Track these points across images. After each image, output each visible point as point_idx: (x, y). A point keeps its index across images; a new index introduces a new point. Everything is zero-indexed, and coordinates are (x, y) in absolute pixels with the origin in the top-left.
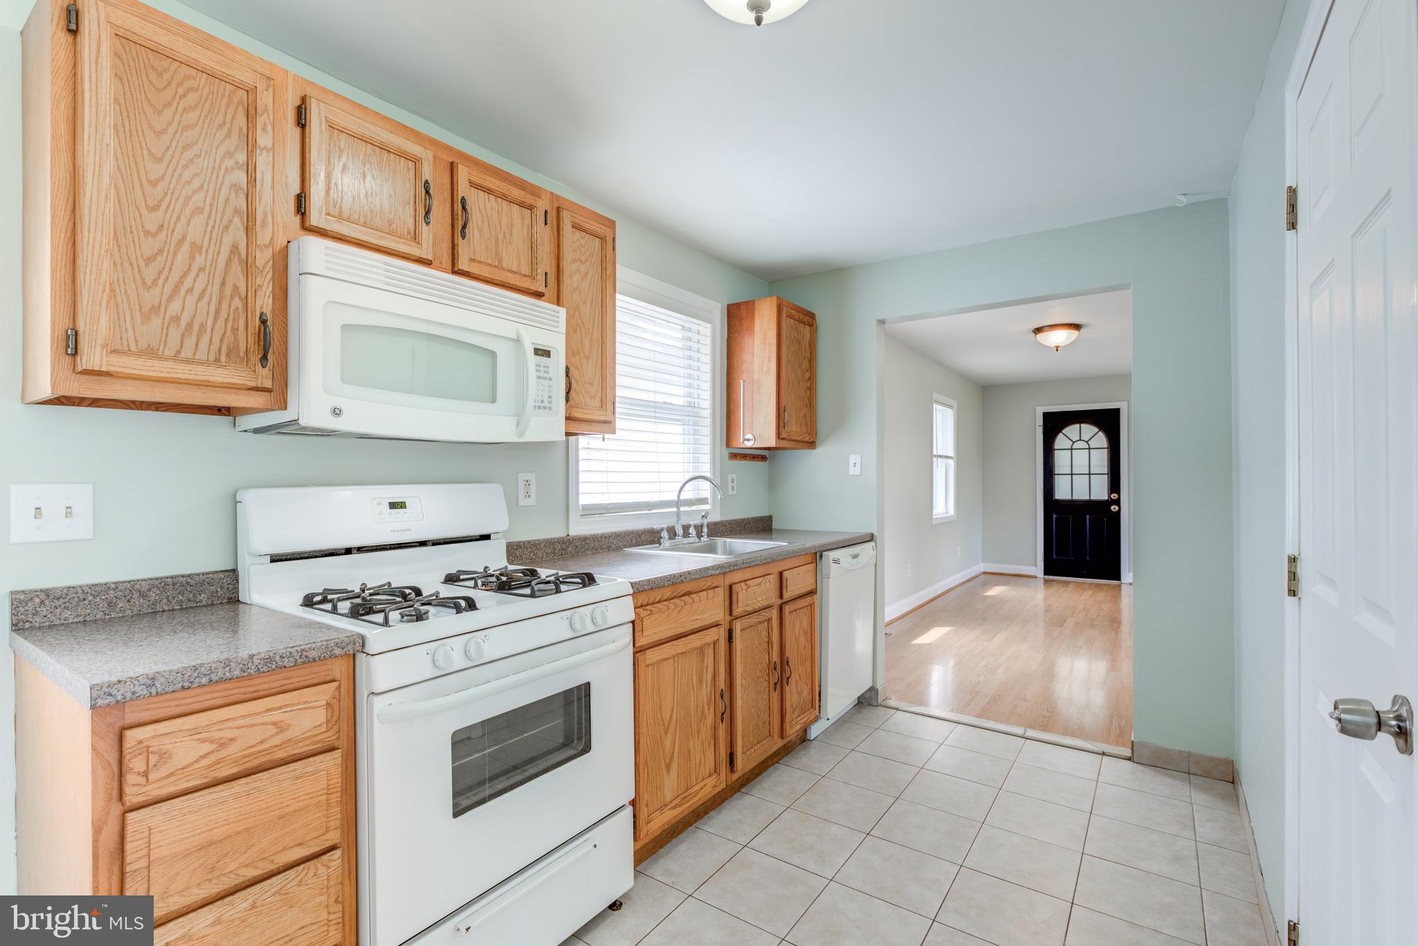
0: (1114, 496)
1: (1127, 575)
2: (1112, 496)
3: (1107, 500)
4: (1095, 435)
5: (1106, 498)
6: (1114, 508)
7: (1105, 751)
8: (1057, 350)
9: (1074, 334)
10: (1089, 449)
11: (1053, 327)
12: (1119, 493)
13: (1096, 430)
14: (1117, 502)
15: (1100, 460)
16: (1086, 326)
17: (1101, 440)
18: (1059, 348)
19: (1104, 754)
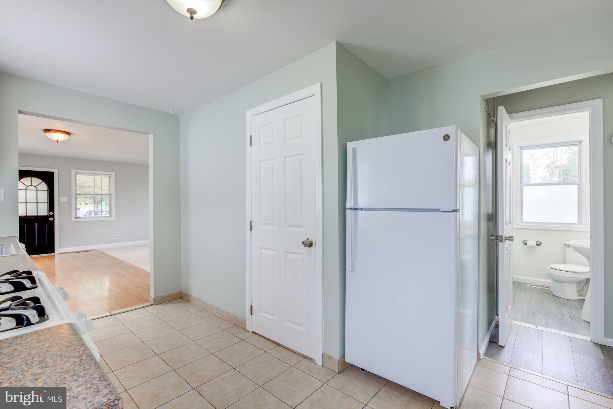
0: (51, 213)
1: (58, 249)
2: (50, 213)
3: (47, 216)
4: (40, 184)
5: (47, 214)
6: (51, 219)
7: (144, 306)
8: (58, 143)
9: (67, 137)
10: (37, 190)
11: (56, 131)
12: (53, 212)
13: (41, 181)
14: (53, 216)
15: (44, 196)
16: (73, 134)
17: (44, 186)
18: (59, 142)
19: (144, 307)
